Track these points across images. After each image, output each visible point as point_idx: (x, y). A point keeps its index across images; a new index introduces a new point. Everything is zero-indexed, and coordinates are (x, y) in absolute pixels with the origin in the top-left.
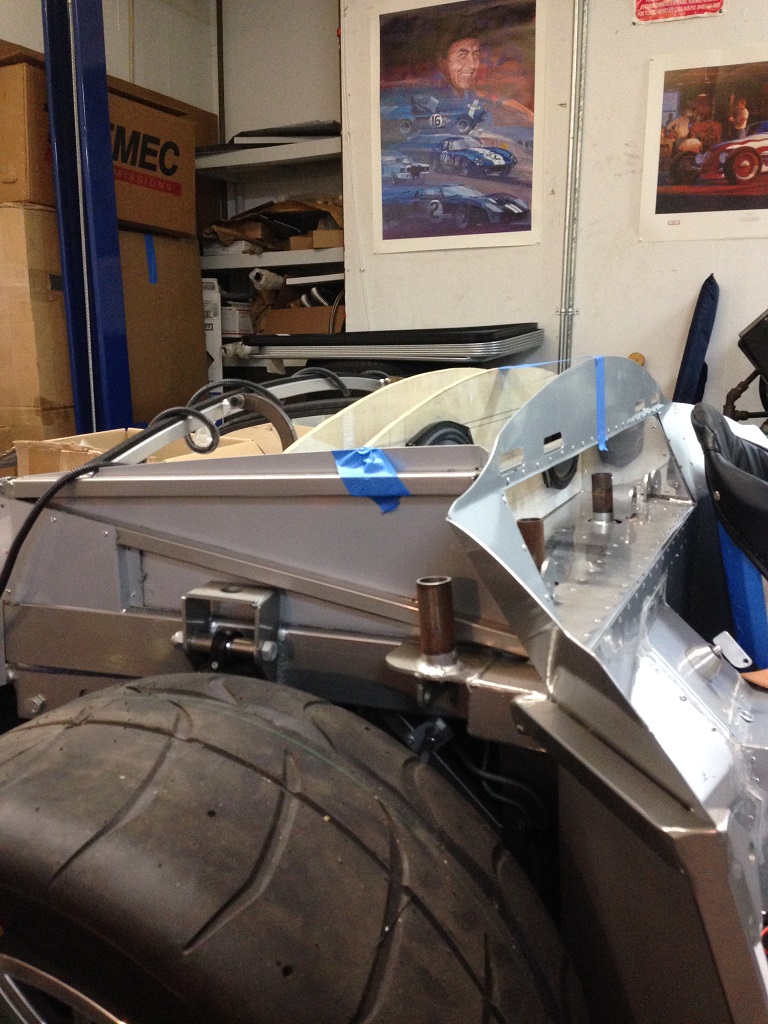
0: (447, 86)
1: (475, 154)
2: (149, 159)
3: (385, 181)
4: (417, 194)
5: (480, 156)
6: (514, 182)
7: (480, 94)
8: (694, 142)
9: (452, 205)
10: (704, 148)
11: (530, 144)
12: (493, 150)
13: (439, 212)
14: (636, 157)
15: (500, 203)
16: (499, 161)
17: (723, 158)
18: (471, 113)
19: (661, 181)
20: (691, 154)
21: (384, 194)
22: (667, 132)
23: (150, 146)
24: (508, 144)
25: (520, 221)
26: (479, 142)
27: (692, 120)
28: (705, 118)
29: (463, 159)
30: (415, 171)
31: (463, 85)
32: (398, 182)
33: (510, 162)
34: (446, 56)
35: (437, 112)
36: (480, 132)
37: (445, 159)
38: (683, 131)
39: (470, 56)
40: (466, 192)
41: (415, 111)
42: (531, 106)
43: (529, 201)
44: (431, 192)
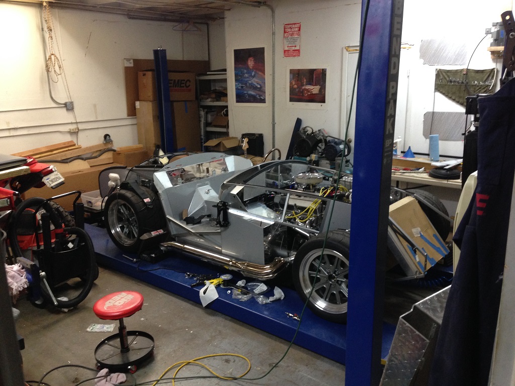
2: (182, 85)
3: (236, 89)
6: (262, 91)
8: (296, 86)
9: (250, 96)
10: (298, 88)
15: (260, 96)
16: (259, 86)
17: (301, 90)
18: (253, 74)
20: (295, 89)
21: (236, 92)
22: (291, 83)
23: (183, 82)
24: (260, 82)
25: (263, 101)
26: (255, 81)
28: (298, 80)
30: (242, 87)
31: (251, 68)
32: (239, 89)
33: (261, 87)
34: (247, 60)
36: (254, 79)
37: (248, 85)
38: (294, 83)
41: (241, 73)
44: (245, 92)
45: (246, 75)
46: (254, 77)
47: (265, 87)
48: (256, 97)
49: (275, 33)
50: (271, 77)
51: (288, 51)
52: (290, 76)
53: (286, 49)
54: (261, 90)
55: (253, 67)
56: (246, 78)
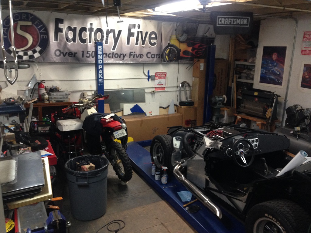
0: (272, 60)
1: (275, 71)
4: (265, 76)
5: (276, 72)
7: (277, 62)
8: (307, 77)
9: (271, 79)
11: (283, 71)
12: (278, 71)
13: (268, 80)
14: (299, 77)
15: (278, 80)
16: (278, 73)
18: (275, 65)
19: (302, 82)
20: (307, 78)
22: (304, 74)
24: (280, 71)
25: (280, 84)
26: (276, 69)
27: (308, 73)
29: (273, 72)
31: (274, 60)
33: (280, 74)
34: (272, 55)
35: (270, 63)
36: (276, 68)
38: (306, 74)
39: (276, 56)
40: (273, 77)
42: (284, 65)
43: (282, 81)
45: (270, 65)
46: (275, 66)
47: (283, 75)
48: (275, 81)
49: (296, 37)
50: (289, 68)
51: (305, 50)
52: (304, 69)
53: (304, 49)
54: (280, 76)
55: (276, 59)
56: (269, 66)
